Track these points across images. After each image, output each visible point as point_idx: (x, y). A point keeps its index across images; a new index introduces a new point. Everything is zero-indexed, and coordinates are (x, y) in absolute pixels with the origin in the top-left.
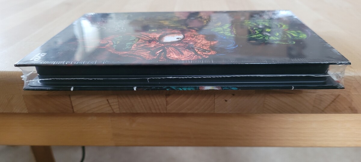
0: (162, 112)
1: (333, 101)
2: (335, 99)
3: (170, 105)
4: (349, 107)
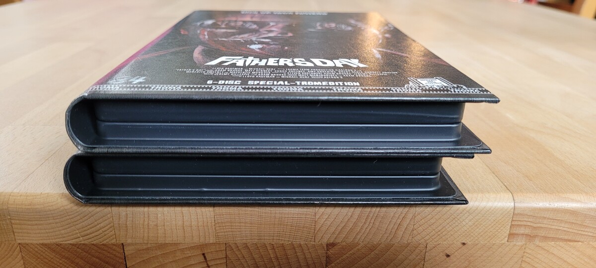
3: (333, 265)
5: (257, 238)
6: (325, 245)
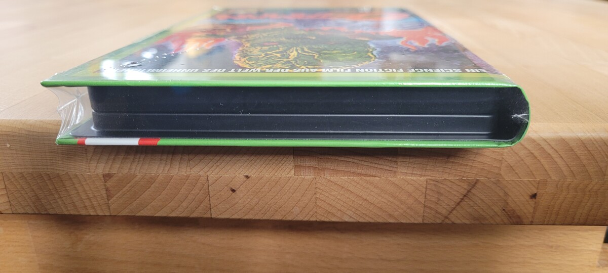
0: (101, 214)
1: (465, 196)
2: (469, 191)
3: (114, 198)
5: (31, 167)
6: (101, 176)
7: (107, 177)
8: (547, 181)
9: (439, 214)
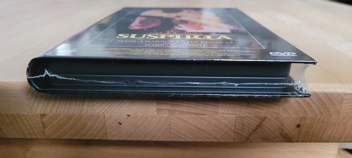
0: (39, 138)
1: (258, 126)
2: (261, 123)
3: (47, 129)
4: (281, 134)
6: (39, 115)
7: (43, 116)
8: (306, 117)
9: (244, 136)
